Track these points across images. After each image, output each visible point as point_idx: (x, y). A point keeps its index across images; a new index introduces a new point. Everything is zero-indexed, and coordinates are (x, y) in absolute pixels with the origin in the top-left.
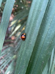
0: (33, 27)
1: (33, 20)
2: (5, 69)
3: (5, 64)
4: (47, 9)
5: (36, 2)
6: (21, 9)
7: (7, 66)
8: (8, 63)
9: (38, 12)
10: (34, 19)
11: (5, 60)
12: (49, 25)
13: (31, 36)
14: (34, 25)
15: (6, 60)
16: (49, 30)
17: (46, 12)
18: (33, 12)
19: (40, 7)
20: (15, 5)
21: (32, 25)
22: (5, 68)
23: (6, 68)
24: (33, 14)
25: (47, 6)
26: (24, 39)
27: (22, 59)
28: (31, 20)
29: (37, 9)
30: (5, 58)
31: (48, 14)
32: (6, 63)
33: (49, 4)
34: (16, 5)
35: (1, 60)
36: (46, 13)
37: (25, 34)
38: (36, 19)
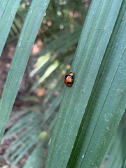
0: (89, 60)
1: (89, 47)
2: (22, 163)
3: (21, 152)
4: (116, 28)
5: (95, 15)
6: (58, 30)
7: (25, 157)
8: (27, 149)
9: (99, 32)
10: (90, 45)
11: (20, 143)
12: (121, 56)
13: (84, 77)
14: (90, 56)
15: (24, 142)
16: (120, 67)
17: (115, 32)
18: (89, 33)
19: (102, 23)
20: (45, 22)
21: (86, 57)
22: (21, 160)
23: (24, 160)
24: (88, 37)
25: (116, 23)
26: (70, 84)
27: (65, 122)
28: (85, 47)
29: (96, 27)
30: (21, 139)
31: (118, 36)
32: (24, 149)
33: (120, 19)
34: (47, 21)
35: (13, 143)
36: (114, 34)
37: (72, 74)
38: (94, 46)
